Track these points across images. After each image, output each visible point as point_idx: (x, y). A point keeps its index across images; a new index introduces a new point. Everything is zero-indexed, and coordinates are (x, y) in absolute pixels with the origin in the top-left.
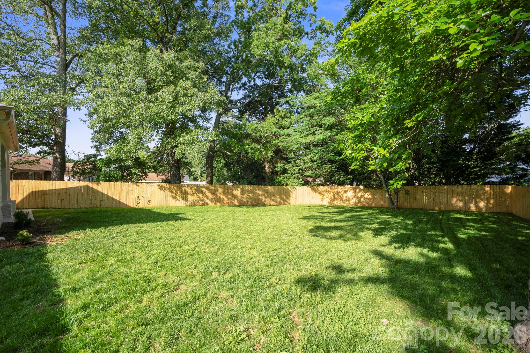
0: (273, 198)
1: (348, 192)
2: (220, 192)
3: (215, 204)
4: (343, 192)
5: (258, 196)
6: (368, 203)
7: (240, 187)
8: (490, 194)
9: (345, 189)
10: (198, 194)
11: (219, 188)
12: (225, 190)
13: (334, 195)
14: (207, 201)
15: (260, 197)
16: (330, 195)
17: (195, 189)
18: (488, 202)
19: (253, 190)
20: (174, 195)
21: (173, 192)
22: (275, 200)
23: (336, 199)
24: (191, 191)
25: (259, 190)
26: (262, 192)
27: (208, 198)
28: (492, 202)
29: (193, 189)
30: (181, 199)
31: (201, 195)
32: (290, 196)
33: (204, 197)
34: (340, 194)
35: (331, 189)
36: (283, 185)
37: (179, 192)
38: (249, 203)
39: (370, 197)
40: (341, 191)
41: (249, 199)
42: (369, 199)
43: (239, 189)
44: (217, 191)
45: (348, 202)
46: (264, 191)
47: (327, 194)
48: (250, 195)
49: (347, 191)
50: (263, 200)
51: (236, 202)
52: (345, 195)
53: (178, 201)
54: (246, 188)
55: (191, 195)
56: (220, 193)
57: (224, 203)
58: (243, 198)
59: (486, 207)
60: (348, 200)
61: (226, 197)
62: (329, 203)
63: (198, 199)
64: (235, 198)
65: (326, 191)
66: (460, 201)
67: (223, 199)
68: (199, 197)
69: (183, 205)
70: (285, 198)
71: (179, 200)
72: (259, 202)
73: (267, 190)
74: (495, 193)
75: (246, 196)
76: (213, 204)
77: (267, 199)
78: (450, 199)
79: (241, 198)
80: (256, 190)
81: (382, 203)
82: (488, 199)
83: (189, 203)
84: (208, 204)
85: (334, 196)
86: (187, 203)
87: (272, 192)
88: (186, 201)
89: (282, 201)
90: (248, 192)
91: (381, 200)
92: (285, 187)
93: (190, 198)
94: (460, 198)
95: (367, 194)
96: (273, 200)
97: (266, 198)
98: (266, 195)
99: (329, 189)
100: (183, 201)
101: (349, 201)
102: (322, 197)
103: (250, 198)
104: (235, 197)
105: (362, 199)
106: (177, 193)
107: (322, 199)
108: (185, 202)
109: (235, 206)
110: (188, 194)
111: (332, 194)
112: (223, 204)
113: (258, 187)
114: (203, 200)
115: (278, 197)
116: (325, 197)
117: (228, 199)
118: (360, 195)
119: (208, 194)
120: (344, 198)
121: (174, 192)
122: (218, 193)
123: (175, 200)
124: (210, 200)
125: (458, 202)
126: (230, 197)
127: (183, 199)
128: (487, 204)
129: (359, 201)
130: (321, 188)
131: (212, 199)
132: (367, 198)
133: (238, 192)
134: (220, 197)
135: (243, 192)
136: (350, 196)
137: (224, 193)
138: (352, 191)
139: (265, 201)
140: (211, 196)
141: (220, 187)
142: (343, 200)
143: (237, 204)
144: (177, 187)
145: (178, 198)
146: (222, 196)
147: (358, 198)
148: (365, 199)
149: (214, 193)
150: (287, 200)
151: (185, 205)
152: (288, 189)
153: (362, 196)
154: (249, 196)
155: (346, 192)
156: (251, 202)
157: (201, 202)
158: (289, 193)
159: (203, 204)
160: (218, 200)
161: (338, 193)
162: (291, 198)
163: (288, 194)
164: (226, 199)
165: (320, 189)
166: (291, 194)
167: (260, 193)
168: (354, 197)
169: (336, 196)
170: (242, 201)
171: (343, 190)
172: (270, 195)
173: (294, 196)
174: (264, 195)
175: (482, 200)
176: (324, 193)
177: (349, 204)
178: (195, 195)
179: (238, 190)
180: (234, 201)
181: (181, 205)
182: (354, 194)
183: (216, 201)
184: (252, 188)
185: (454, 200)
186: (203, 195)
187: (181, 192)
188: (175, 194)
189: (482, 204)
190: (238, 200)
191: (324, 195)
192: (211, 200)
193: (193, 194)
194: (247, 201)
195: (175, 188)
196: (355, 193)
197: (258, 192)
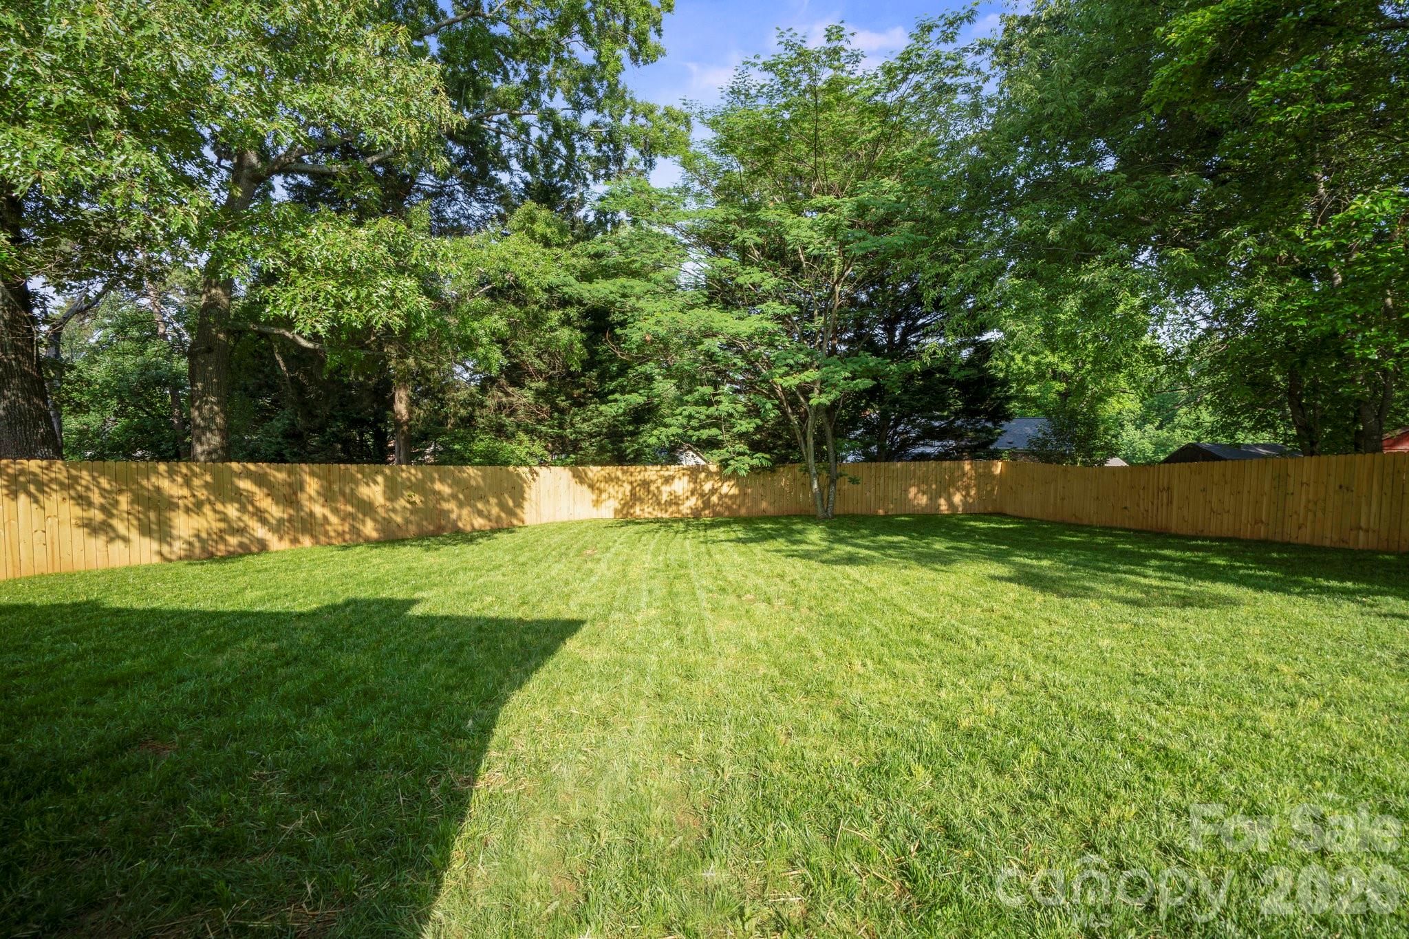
0: (480, 506)
1: (676, 480)
2: (313, 493)
3: (295, 541)
4: (660, 481)
5: (438, 501)
6: (728, 508)
7: (382, 473)
8: (970, 478)
9: (666, 474)
10: (219, 507)
11: (307, 478)
12: (330, 483)
13: (633, 488)
14: (260, 532)
15: (445, 506)
16: (621, 489)
17: (206, 485)
18: (968, 494)
19: (423, 481)
20: (98, 516)
21: (90, 504)
22: (486, 512)
23: (641, 500)
24: (185, 492)
25: (442, 480)
26: (450, 486)
27: (263, 521)
28: (973, 492)
29: (197, 482)
30: (134, 535)
31: (232, 511)
32: (523, 498)
33: (246, 518)
34: (653, 488)
35: (624, 472)
36: (507, 463)
37: (124, 501)
38: (413, 529)
39: (734, 491)
40: (654, 478)
41: (412, 512)
42: (732, 497)
43: (380, 479)
44: (302, 489)
45: (674, 508)
46: (457, 483)
47: (611, 489)
48: (417, 499)
49: (673, 478)
50: (454, 516)
51: (369, 529)
52: (666, 489)
53: (119, 544)
54: (404, 475)
55: (188, 510)
56: (311, 498)
57: (326, 533)
58: (394, 510)
59: (965, 503)
60: (675, 501)
61: (335, 511)
62: (616, 511)
63: (222, 525)
64: (365, 515)
65: (609, 479)
66: (924, 493)
67: (325, 518)
68: (224, 518)
69: (146, 561)
70: (511, 503)
71: (126, 540)
72: (443, 522)
73: (464, 480)
74: (979, 476)
75: (402, 502)
76: (285, 545)
77: (465, 512)
78: (906, 491)
79: (388, 510)
80: (432, 481)
81: (764, 505)
82: (967, 488)
83: (179, 547)
84: (263, 547)
85: (633, 494)
86: (166, 549)
87: (478, 488)
88: (161, 540)
89: (503, 515)
90: (409, 488)
91: (763, 497)
92: (511, 468)
93: (184, 526)
94: (924, 487)
95: (726, 484)
96: (480, 513)
97: (461, 505)
98: (461, 496)
99: (619, 474)
100: (146, 541)
101: (677, 504)
102: (594, 497)
103: (415, 510)
104: (367, 508)
105: (715, 499)
106: (116, 503)
107: (597, 503)
108: (155, 546)
109: (368, 541)
110: (171, 505)
111: (628, 487)
112: (322, 539)
113: (438, 471)
114: (241, 531)
115: (493, 501)
116: (604, 496)
117: (343, 519)
118: (707, 487)
119: (266, 503)
120: (664, 497)
121: (96, 498)
122: (303, 497)
123: (102, 539)
124: (272, 529)
125: (920, 495)
126: (350, 509)
127: (145, 531)
128: (965, 497)
129: (707, 504)
130: (594, 472)
131: (281, 521)
132: (726, 495)
133: (374, 492)
134: (312, 514)
135: (393, 491)
136: (680, 492)
137: (328, 496)
138: (686, 479)
139: (459, 517)
140: (276, 511)
141: (312, 474)
142: (659, 504)
143: (374, 535)
144: (115, 478)
145: (121, 528)
146: (319, 510)
147: (702, 495)
148: (721, 497)
149: (289, 497)
150: (518, 511)
151: (156, 560)
152: (518, 475)
153: (713, 491)
154: (413, 503)
155: (668, 480)
156: (419, 525)
157: (233, 540)
158: (522, 487)
159: (241, 545)
160: (306, 525)
161: (646, 484)
162: (526, 505)
163: (518, 492)
164: (334, 519)
165: (590, 474)
166: (527, 489)
167: (446, 490)
168: (693, 493)
169: (641, 493)
170: (388, 521)
171: (661, 477)
172: (470, 495)
173: (533, 497)
174: (454, 496)
175: (958, 490)
176: (602, 485)
177: (679, 512)
178: (207, 509)
179: (376, 482)
180: (364, 522)
181: (135, 562)
182: (692, 485)
183: (296, 530)
184: (420, 475)
185: (913, 491)
186: (243, 509)
187: (136, 499)
188: (103, 508)
189: (957, 498)
190: (375, 520)
191: (601, 491)
192: (278, 528)
193: (199, 505)
194: (407, 521)
195: (104, 482)
196: (695, 482)
197: (438, 486)
